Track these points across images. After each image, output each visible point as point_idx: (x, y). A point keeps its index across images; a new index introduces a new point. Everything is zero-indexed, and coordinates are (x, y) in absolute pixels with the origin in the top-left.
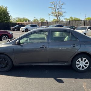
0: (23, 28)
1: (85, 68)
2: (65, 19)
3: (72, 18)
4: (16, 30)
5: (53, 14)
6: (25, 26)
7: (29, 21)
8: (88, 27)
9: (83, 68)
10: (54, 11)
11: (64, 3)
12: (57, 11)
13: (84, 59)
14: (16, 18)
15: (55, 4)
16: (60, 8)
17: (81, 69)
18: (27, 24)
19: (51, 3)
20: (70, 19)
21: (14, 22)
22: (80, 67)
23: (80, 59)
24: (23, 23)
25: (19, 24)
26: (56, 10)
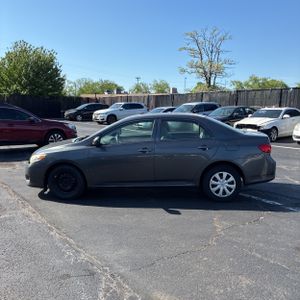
0: (100, 114)
1: (229, 193)
2: (233, 83)
3: (256, 80)
4: (79, 118)
5: (194, 70)
6: (107, 107)
7: (119, 90)
8: (284, 109)
9: (224, 193)
10: (196, 60)
11: (227, 34)
12: (205, 58)
13: (225, 174)
14: (79, 82)
15: (201, 39)
16: (215, 50)
17: (220, 194)
18: (113, 101)
19: (188, 37)
20: (251, 83)
21: (72, 94)
22: (218, 191)
23: (217, 175)
24: (101, 96)
25: (88, 100)
26: (204, 56)
